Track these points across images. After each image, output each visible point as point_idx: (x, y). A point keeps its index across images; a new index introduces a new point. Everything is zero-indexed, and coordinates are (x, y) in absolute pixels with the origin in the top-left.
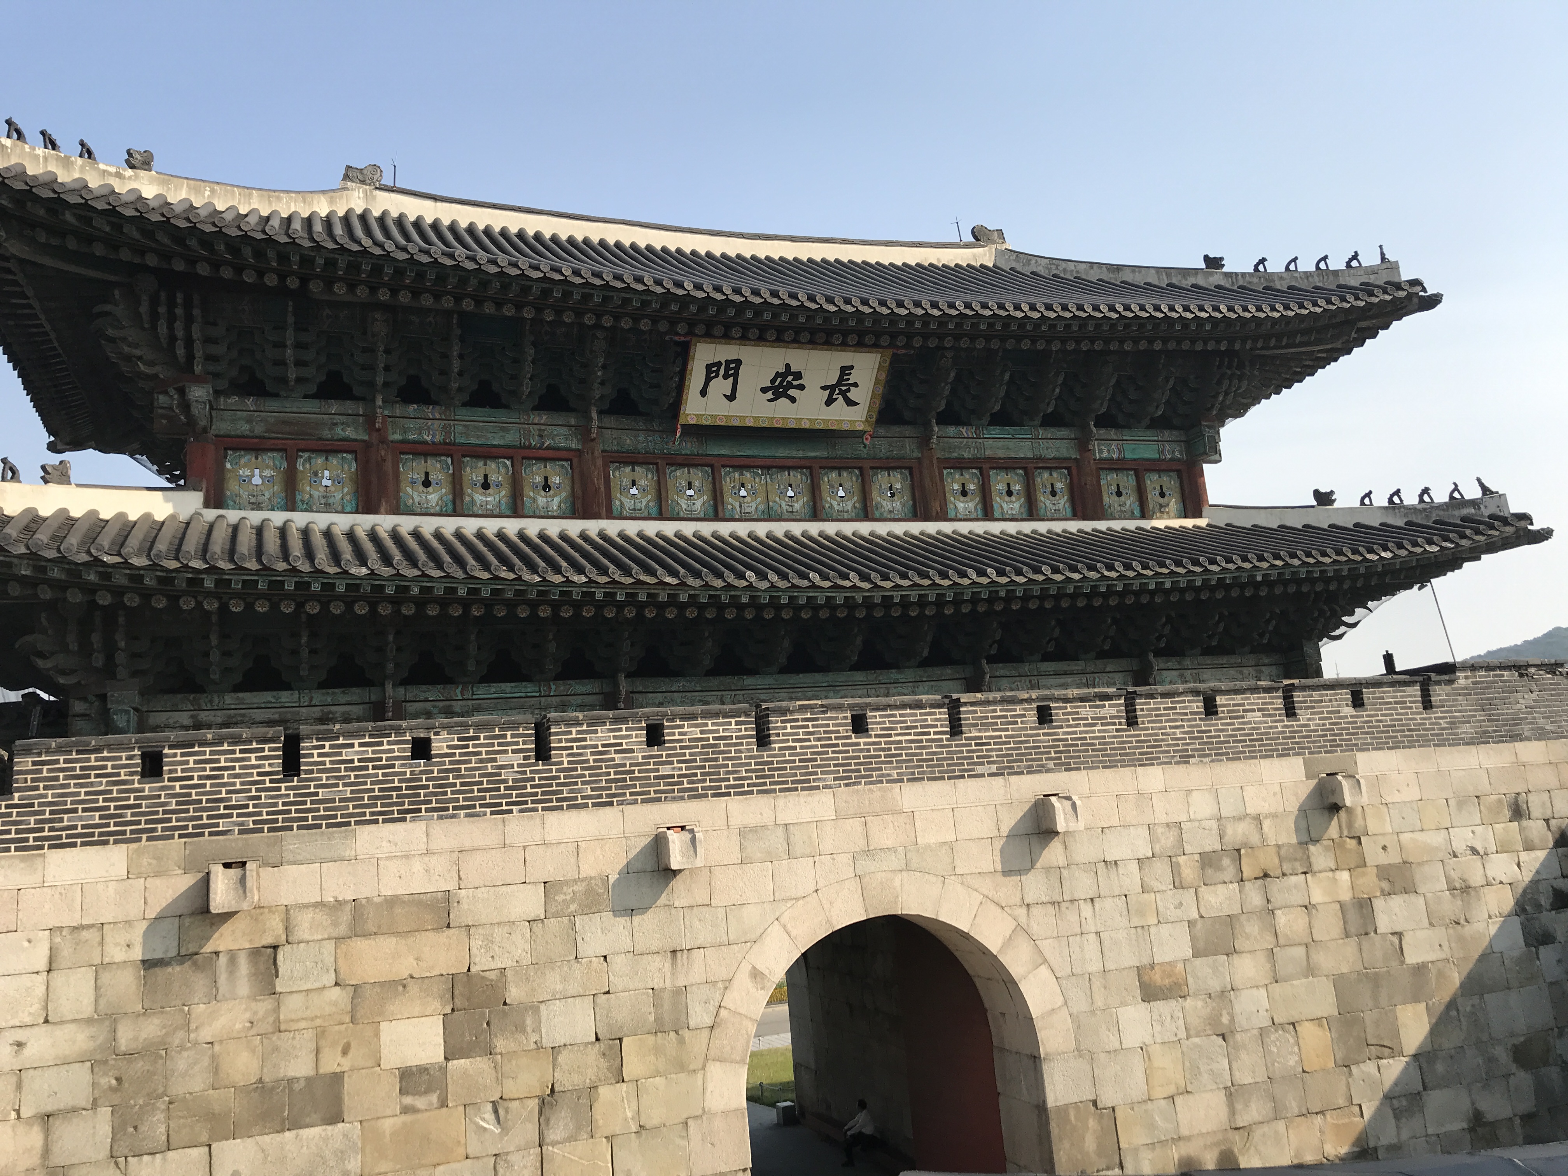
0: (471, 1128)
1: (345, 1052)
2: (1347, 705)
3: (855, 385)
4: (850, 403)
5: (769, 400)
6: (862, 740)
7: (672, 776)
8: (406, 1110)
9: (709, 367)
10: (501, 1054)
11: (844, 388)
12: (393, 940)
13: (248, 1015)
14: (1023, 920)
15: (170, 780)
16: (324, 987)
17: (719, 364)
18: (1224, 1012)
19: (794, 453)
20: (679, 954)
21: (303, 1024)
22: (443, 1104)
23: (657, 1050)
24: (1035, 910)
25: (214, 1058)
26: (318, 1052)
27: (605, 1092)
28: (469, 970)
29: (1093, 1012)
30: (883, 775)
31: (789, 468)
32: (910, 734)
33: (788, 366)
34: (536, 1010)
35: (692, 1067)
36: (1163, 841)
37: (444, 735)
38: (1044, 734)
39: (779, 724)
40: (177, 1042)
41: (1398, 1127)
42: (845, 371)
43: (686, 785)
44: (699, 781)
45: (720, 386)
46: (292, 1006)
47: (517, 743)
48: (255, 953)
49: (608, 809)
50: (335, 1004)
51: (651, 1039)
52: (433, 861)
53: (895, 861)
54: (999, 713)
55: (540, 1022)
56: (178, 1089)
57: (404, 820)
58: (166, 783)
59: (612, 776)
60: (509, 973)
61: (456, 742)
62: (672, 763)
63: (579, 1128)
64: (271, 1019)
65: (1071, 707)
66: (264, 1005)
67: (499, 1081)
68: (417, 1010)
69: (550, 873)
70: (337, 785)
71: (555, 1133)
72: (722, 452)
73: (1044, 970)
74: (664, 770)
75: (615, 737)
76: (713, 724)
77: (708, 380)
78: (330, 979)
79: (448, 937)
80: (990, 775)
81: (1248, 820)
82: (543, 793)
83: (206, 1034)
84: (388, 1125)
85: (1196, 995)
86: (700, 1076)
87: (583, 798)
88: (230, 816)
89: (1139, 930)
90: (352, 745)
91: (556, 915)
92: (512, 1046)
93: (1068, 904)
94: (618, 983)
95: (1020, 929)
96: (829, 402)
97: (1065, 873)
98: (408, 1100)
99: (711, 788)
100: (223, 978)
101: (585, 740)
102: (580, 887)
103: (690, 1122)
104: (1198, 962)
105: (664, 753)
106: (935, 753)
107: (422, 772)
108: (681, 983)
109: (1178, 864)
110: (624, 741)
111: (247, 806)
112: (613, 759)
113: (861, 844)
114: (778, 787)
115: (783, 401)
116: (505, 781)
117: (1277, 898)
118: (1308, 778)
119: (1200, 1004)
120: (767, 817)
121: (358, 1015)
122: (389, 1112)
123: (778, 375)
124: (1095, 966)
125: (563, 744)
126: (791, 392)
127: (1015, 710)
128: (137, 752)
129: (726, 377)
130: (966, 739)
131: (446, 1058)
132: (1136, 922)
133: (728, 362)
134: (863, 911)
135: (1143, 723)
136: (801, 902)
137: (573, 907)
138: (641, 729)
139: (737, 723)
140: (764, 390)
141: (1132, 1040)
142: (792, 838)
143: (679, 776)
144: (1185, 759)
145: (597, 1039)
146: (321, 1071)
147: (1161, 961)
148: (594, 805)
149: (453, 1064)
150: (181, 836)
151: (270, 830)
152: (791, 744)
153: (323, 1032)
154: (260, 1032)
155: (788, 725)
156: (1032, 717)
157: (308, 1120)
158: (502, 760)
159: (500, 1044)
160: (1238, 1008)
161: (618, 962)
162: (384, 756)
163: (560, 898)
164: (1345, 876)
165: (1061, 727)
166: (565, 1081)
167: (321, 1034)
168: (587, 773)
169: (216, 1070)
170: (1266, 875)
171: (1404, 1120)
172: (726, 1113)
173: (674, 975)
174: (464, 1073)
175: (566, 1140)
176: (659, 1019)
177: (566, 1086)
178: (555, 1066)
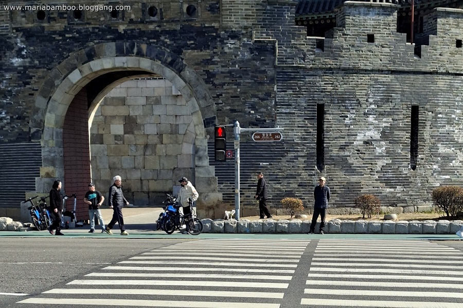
0: (129, 149)
1: (103, 130)
8: (116, 144)
10: (136, 134)
12: (113, 107)
20: (177, 116)
22: (124, 143)
23: (171, 138)
26: (98, 129)
27: (158, 146)
28: (129, 115)
34: (143, 126)
35: (180, 143)
49: (162, 80)
50: (101, 119)
51: (170, 135)
52: (121, 89)
55: (144, 128)
60: (138, 117)
63: (153, 153)
67: (135, 140)
68: (118, 123)
69: (148, 94)
71: (147, 153)
79: (125, 107)
84: (112, 146)
86: (181, 145)
87: (156, 77)
91: (148, 104)
92: (138, 133)
94: (162, 122)
98: (116, 142)
102: (155, 98)
103: (178, 155)
108: (177, 123)
121: (106, 122)
122: (112, 144)
131: (124, 134)
137: (152, 103)
145: (157, 134)
146: (99, 133)
148: (158, 79)
149: (126, 135)
159: (136, 132)
161: (162, 117)
163: (150, 101)
166: (150, 142)
167: (99, 125)
172: (187, 155)
173: (176, 121)
174: (128, 137)
175: (150, 155)
176: (172, 131)
177: (150, 143)
178: (147, 138)
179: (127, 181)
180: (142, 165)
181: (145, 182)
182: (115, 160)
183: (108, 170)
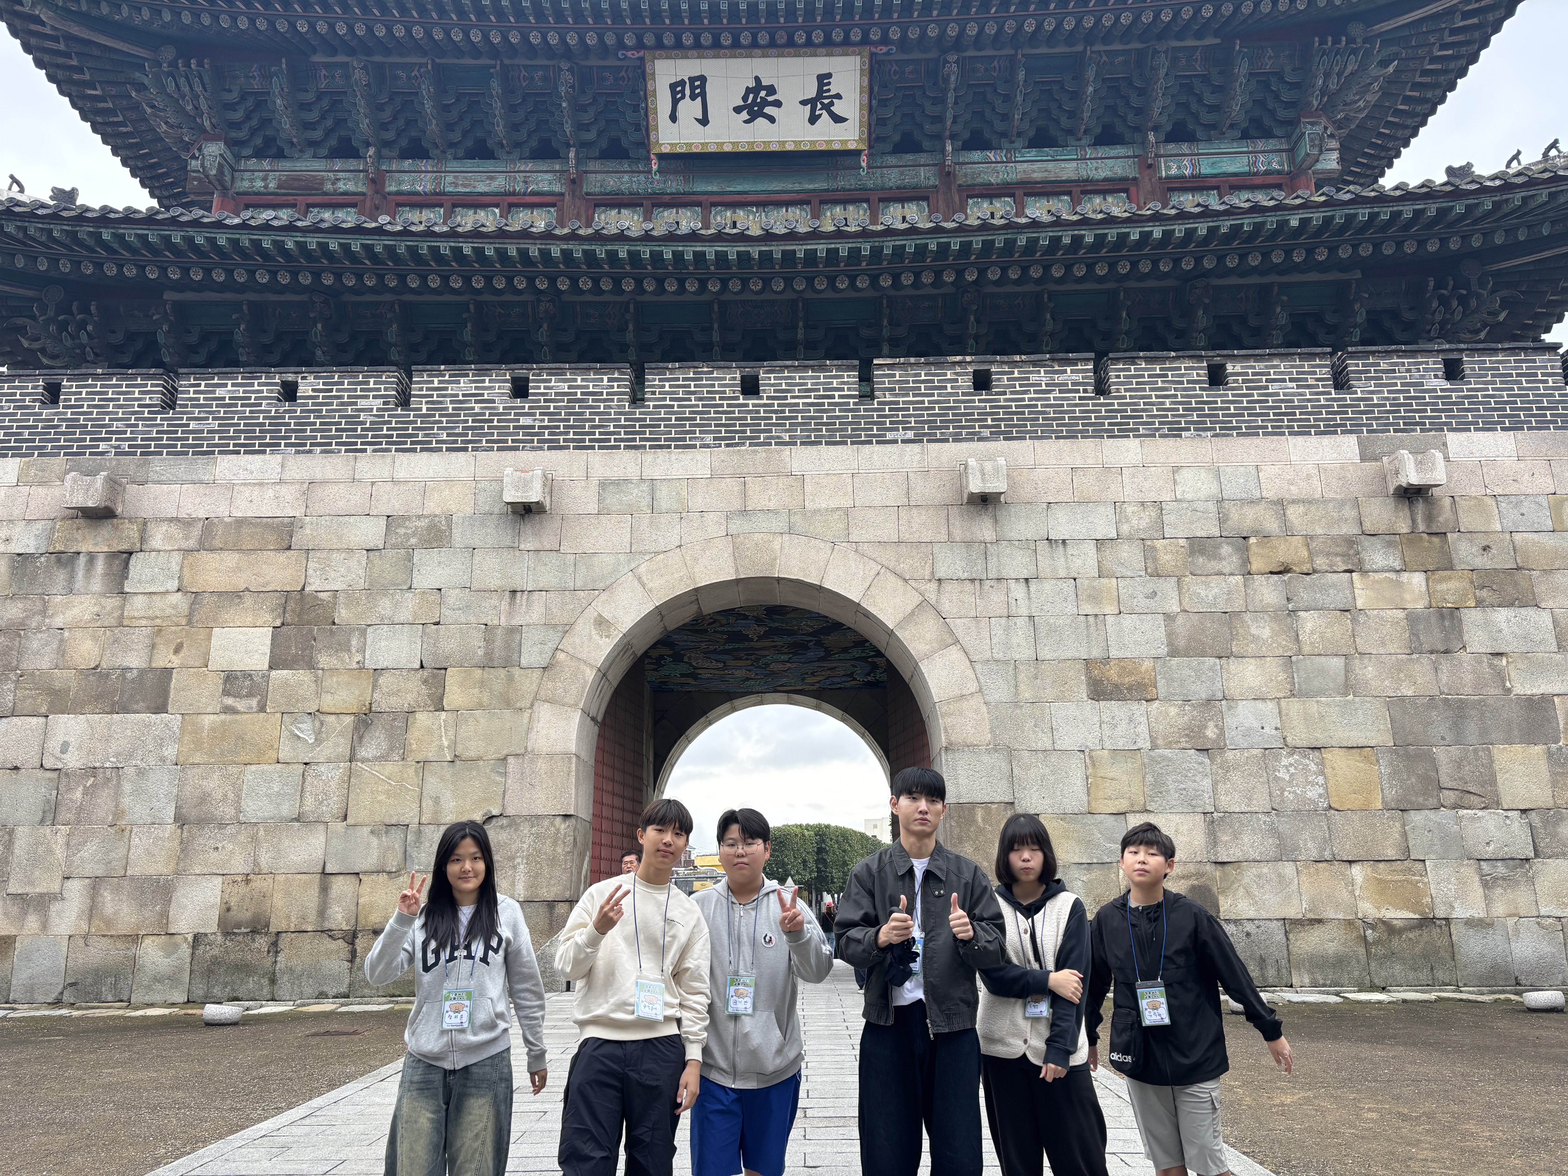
0: (285, 733)
1: (177, 651)
2: (1436, 376)
3: (838, 96)
4: (838, 119)
5: (746, 122)
6: (750, 402)
7: (533, 427)
8: (228, 710)
9: (673, 87)
10: (323, 669)
11: (826, 101)
12: (236, 556)
13: (96, 609)
14: (932, 597)
15: (64, 407)
16: (167, 592)
17: (682, 83)
18: (1211, 724)
19: (790, 187)
20: (519, 594)
21: (144, 622)
22: (262, 709)
23: (482, 684)
24: (947, 587)
25: (62, 641)
26: (153, 646)
27: (423, 718)
28: (303, 589)
29: (1016, 704)
30: (772, 438)
31: (787, 204)
32: (810, 397)
33: (757, 79)
34: (363, 633)
35: (518, 705)
36: (1134, 522)
37: (311, 379)
38: (980, 401)
39: (657, 382)
40: (34, 625)
41: (1486, 897)
42: (823, 79)
43: (546, 437)
44: (561, 434)
45: (689, 108)
46: (137, 606)
47: (379, 390)
48: (112, 556)
49: (461, 454)
50: (174, 607)
51: (478, 672)
52: (284, 490)
53: (778, 524)
54: (923, 377)
55: (365, 644)
56: (27, 665)
57: (264, 452)
58: (61, 410)
59: (470, 424)
60: (341, 596)
61: (321, 387)
62: (534, 414)
63: (391, 749)
64: (116, 615)
65: (1020, 373)
66: (112, 602)
68: (249, 620)
69: (396, 507)
70: (207, 418)
71: (368, 750)
72: (710, 189)
73: (954, 653)
74: (524, 421)
75: (476, 388)
76: (583, 380)
77: (675, 103)
78: (173, 585)
79: (287, 557)
80: (903, 441)
81: (1263, 505)
82: (398, 436)
83: (58, 621)
84: (208, 721)
85: (1168, 700)
86: (526, 715)
87: (437, 442)
88: (110, 439)
89: (1091, 619)
90: (226, 385)
91: (394, 547)
92: (334, 662)
93: (992, 583)
94: (448, 615)
95: (924, 604)
96: (813, 119)
97: (992, 549)
98: (229, 701)
99: (573, 441)
100: (80, 573)
101: (446, 389)
102: (424, 523)
103: (511, 760)
104: (1175, 661)
105: (527, 405)
106: (838, 417)
107: (285, 411)
108: (516, 621)
109: (1154, 548)
110: (486, 392)
111: (125, 432)
112: (473, 408)
113: (737, 505)
114: (648, 444)
115: (761, 121)
116: (364, 423)
117: (1304, 596)
118: (1363, 460)
119: (1173, 711)
120: (632, 472)
121: (195, 619)
122: (209, 710)
123: (748, 90)
124: (1025, 653)
125: (424, 392)
126: (768, 110)
127: (945, 375)
128: (41, 383)
129: (693, 97)
130: (879, 403)
131: (271, 668)
132: (1087, 609)
133: (692, 80)
134: (732, 571)
135: (1118, 390)
136: (661, 556)
137: (413, 541)
138: (506, 381)
139: (609, 380)
140: (738, 110)
141: (1069, 739)
142: (658, 494)
143: (540, 427)
144: (1175, 432)
145: (422, 667)
146: (154, 665)
147: (1121, 655)
148: (448, 449)
149: (273, 673)
150: (65, 454)
151: (142, 454)
152: (668, 402)
153: (160, 631)
154: (106, 624)
155: (667, 384)
156: (965, 382)
157: (135, 707)
158: (362, 403)
159: (324, 660)
160: (1230, 721)
161: (453, 597)
162: (253, 396)
163: (402, 531)
164: (1417, 580)
165: (1005, 393)
166: (383, 703)
167: (159, 631)
168: (444, 419)
169: (62, 651)
170: (1284, 570)
171: (1499, 890)
172: (551, 756)
173: (510, 614)
174: (286, 683)
175: (377, 759)
176: (489, 654)
177: (384, 707)
178: (375, 686)
179: (258, 883)
180: (334, 805)
181: (340, 887)
182: (213, 783)
183: (170, 828)
